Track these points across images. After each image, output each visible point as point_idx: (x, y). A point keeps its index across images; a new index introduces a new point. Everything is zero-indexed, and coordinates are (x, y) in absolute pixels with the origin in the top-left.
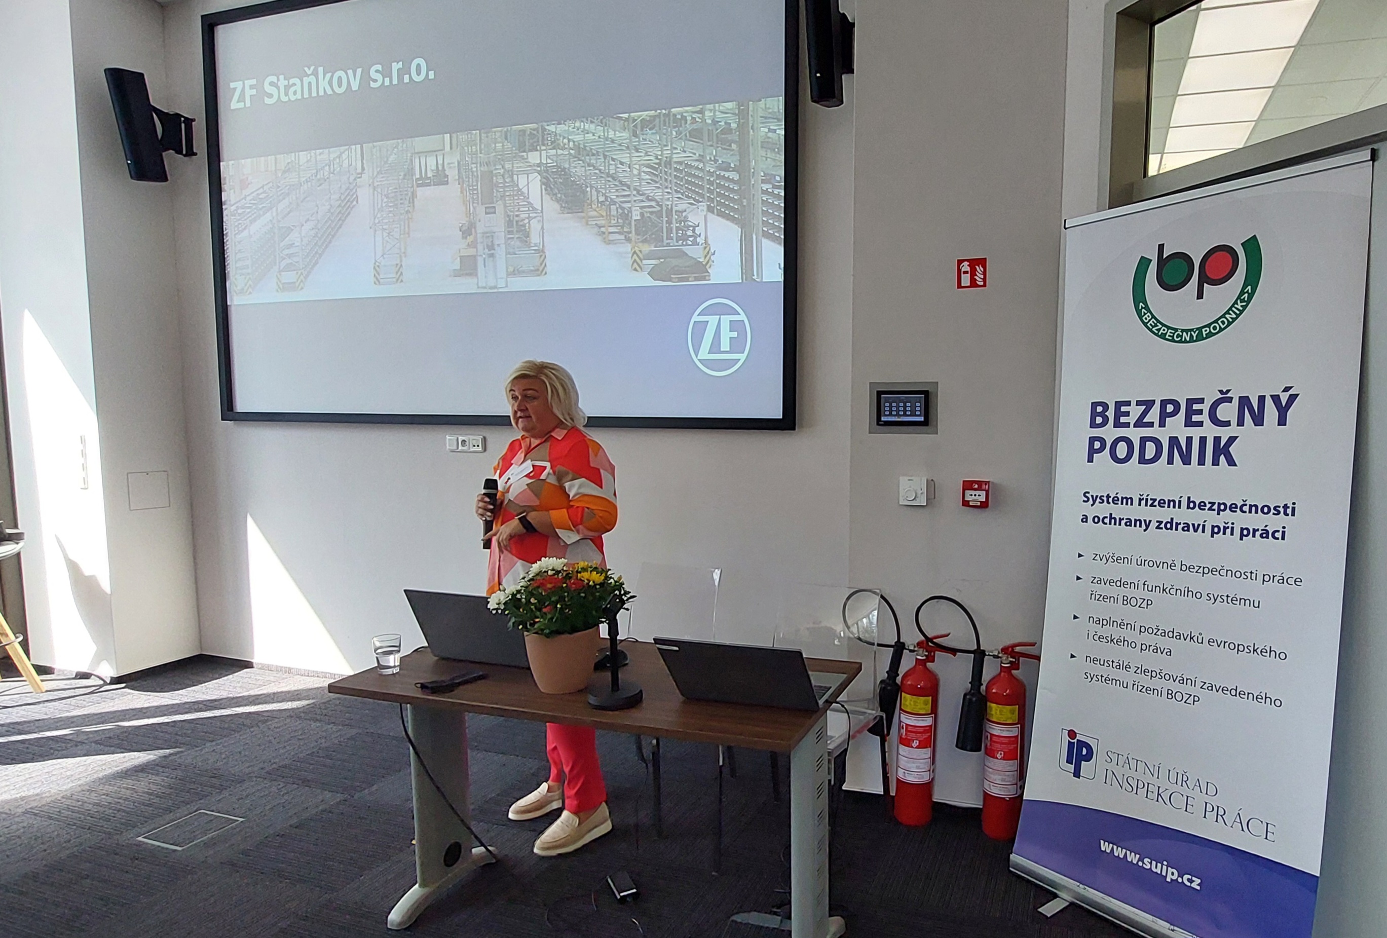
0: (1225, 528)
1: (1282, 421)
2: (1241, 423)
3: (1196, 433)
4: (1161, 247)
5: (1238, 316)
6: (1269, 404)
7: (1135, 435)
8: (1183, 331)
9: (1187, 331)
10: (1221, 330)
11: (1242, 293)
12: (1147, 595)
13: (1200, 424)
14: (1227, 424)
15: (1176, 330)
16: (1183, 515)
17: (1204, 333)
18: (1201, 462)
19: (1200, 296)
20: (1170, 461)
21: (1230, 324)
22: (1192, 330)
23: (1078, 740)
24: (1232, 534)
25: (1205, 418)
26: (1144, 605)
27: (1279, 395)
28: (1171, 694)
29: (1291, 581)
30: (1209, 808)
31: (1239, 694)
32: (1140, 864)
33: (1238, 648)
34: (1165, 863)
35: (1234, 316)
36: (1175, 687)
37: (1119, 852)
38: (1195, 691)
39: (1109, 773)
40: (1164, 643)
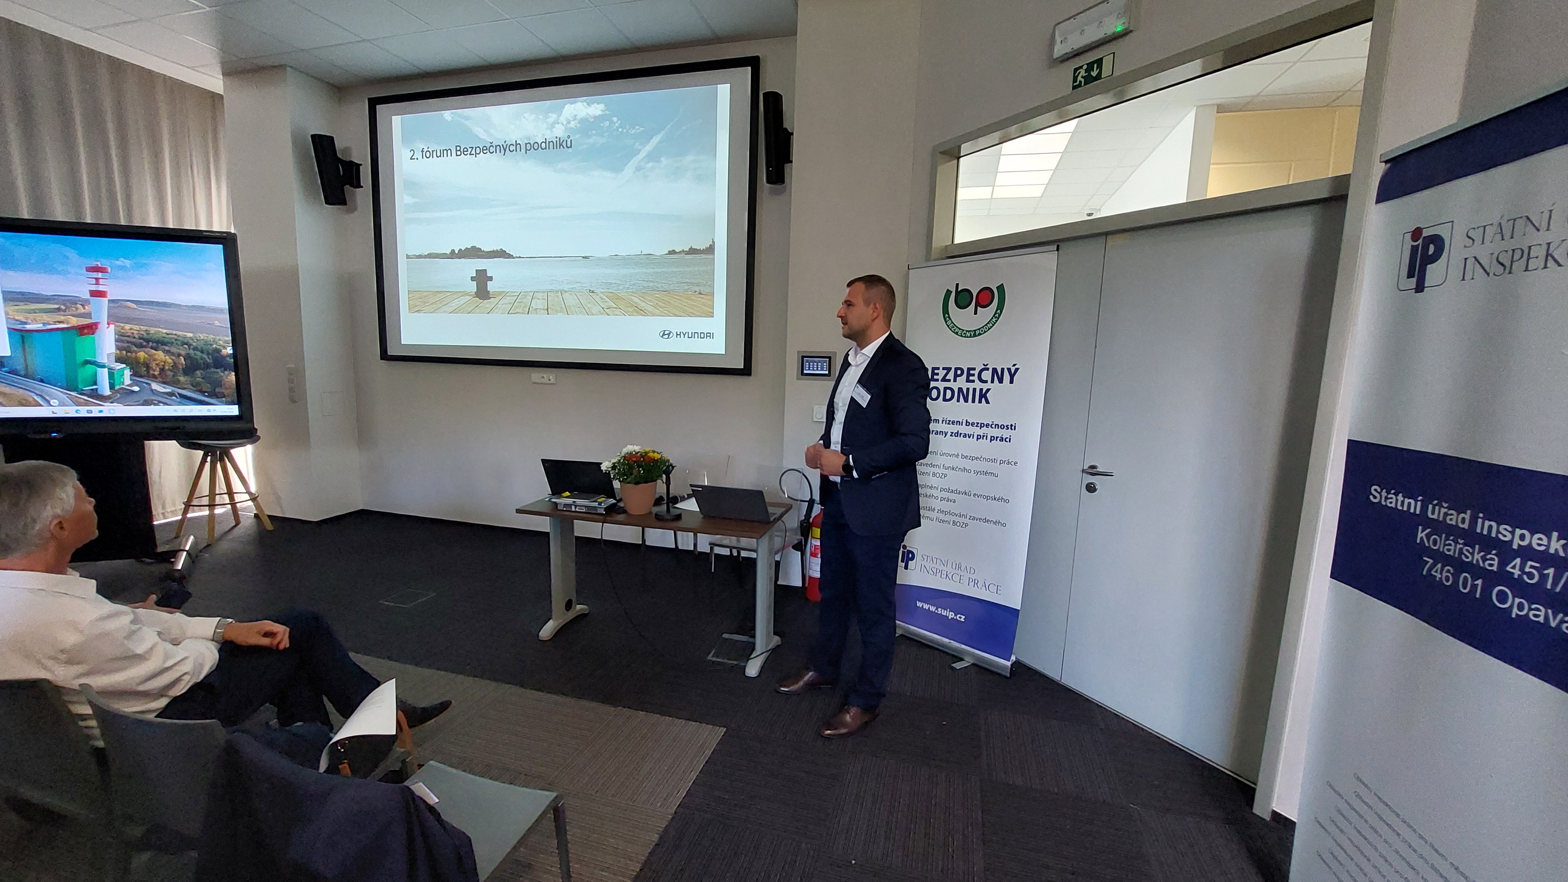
0: (983, 436)
1: (1011, 382)
2: (992, 382)
3: (971, 386)
4: (957, 285)
5: (993, 325)
6: (1006, 373)
7: (941, 385)
8: (967, 331)
9: (969, 331)
10: (985, 332)
11: (996, 313)
12: (945, 471)
13: (973, 381)
14: (986, 382)
15: (963, 330)
16: (963, 429)
17: (977, 333)
18: (973, 401)
19: (976, 313)
20: (958, 401)
21: (989, 329)
22: (970, 331)
23: (908, 550)
24: (986, 439)
25: (975, 378)
26: (943, 477)
27: (1010, 368)
28: (954, 523)
29: (1013, 463)
30: (971, 580)
31: (986, 521)
32: (936, 611)
33: (987, 498)
34: (948, 610)
35: (991, 325)
36: (957, 519)
37: (926, 606)
38: (966, 521)
39: (923, 566)
40: (952, 496)
